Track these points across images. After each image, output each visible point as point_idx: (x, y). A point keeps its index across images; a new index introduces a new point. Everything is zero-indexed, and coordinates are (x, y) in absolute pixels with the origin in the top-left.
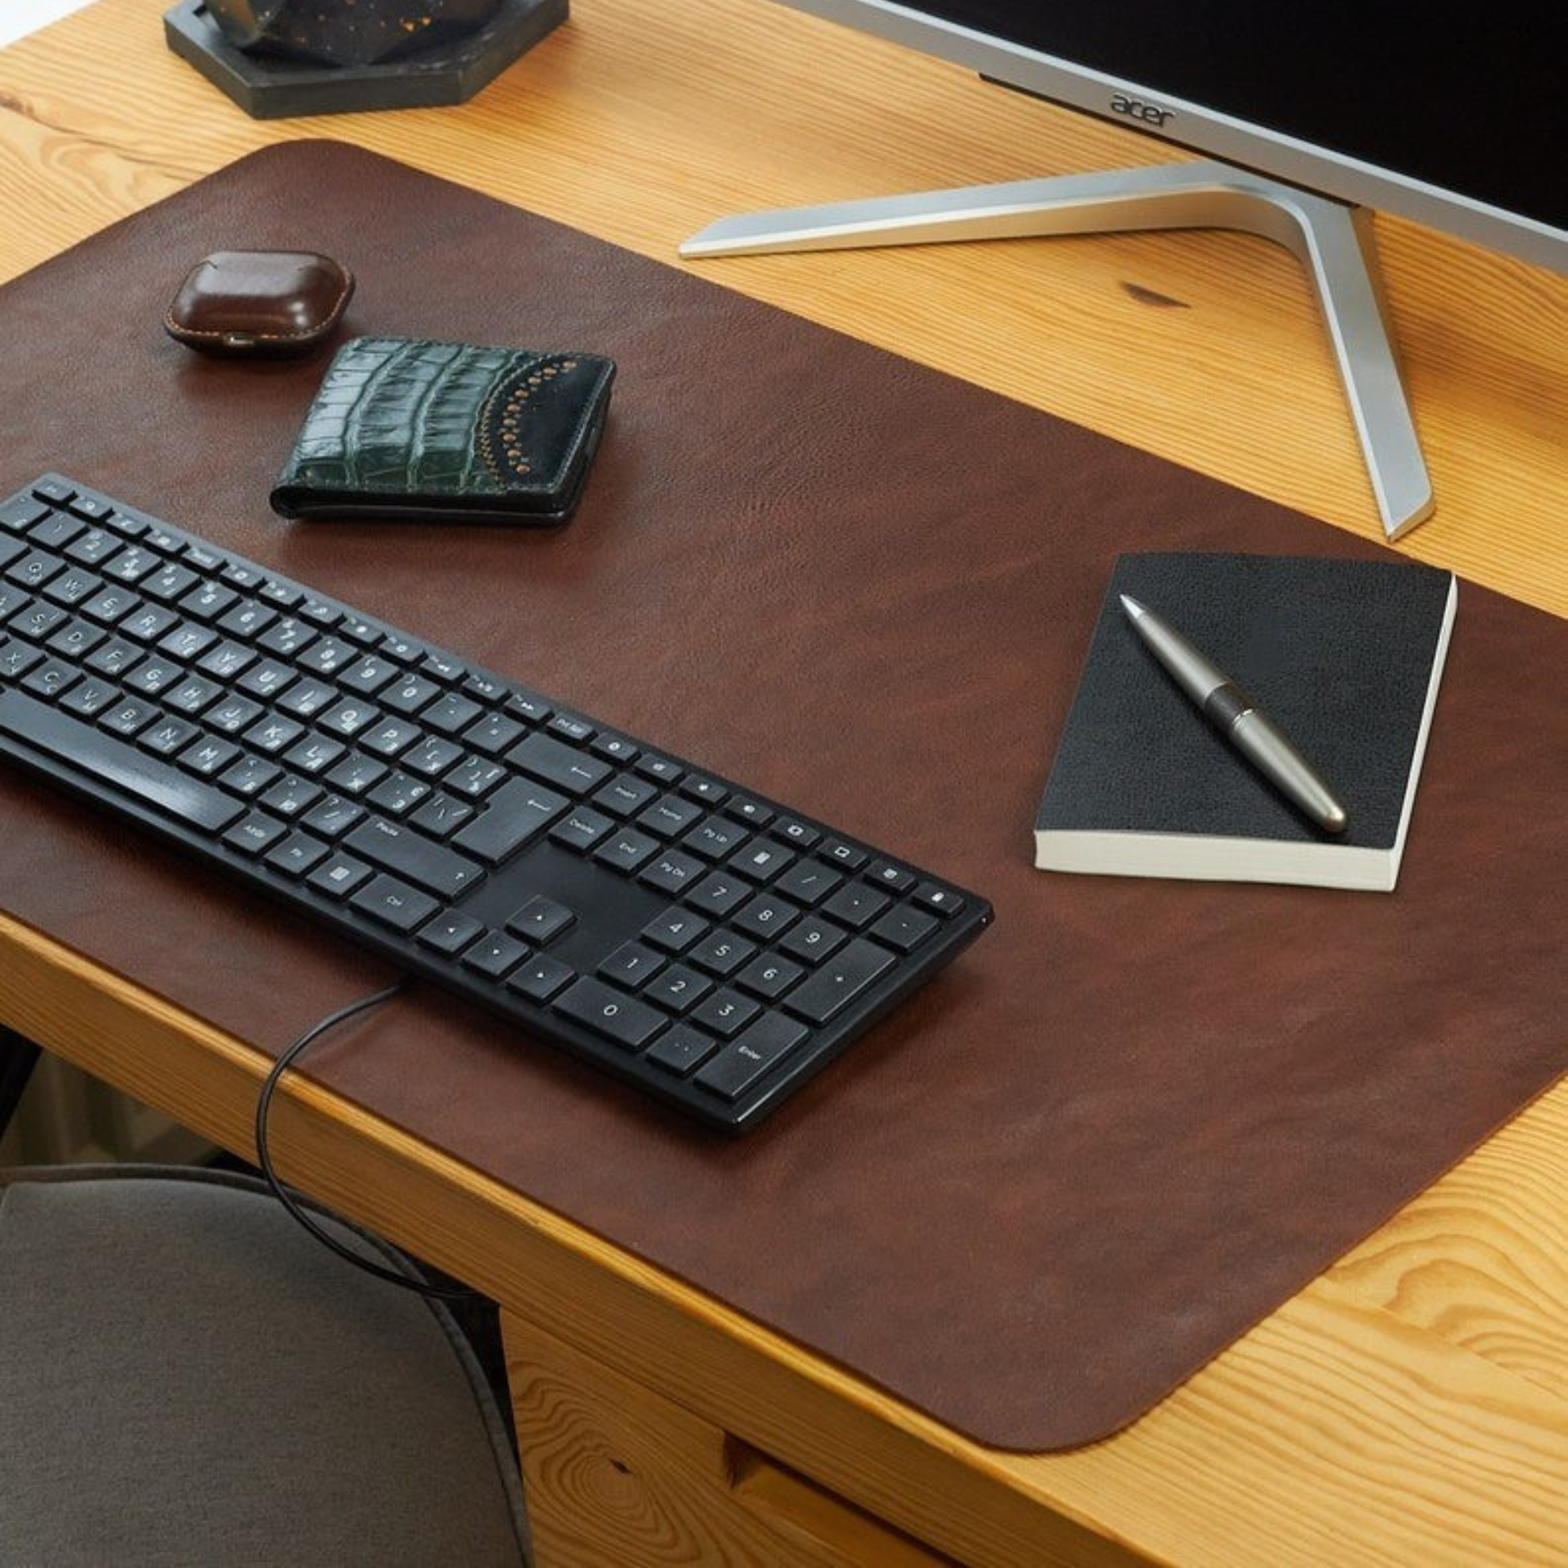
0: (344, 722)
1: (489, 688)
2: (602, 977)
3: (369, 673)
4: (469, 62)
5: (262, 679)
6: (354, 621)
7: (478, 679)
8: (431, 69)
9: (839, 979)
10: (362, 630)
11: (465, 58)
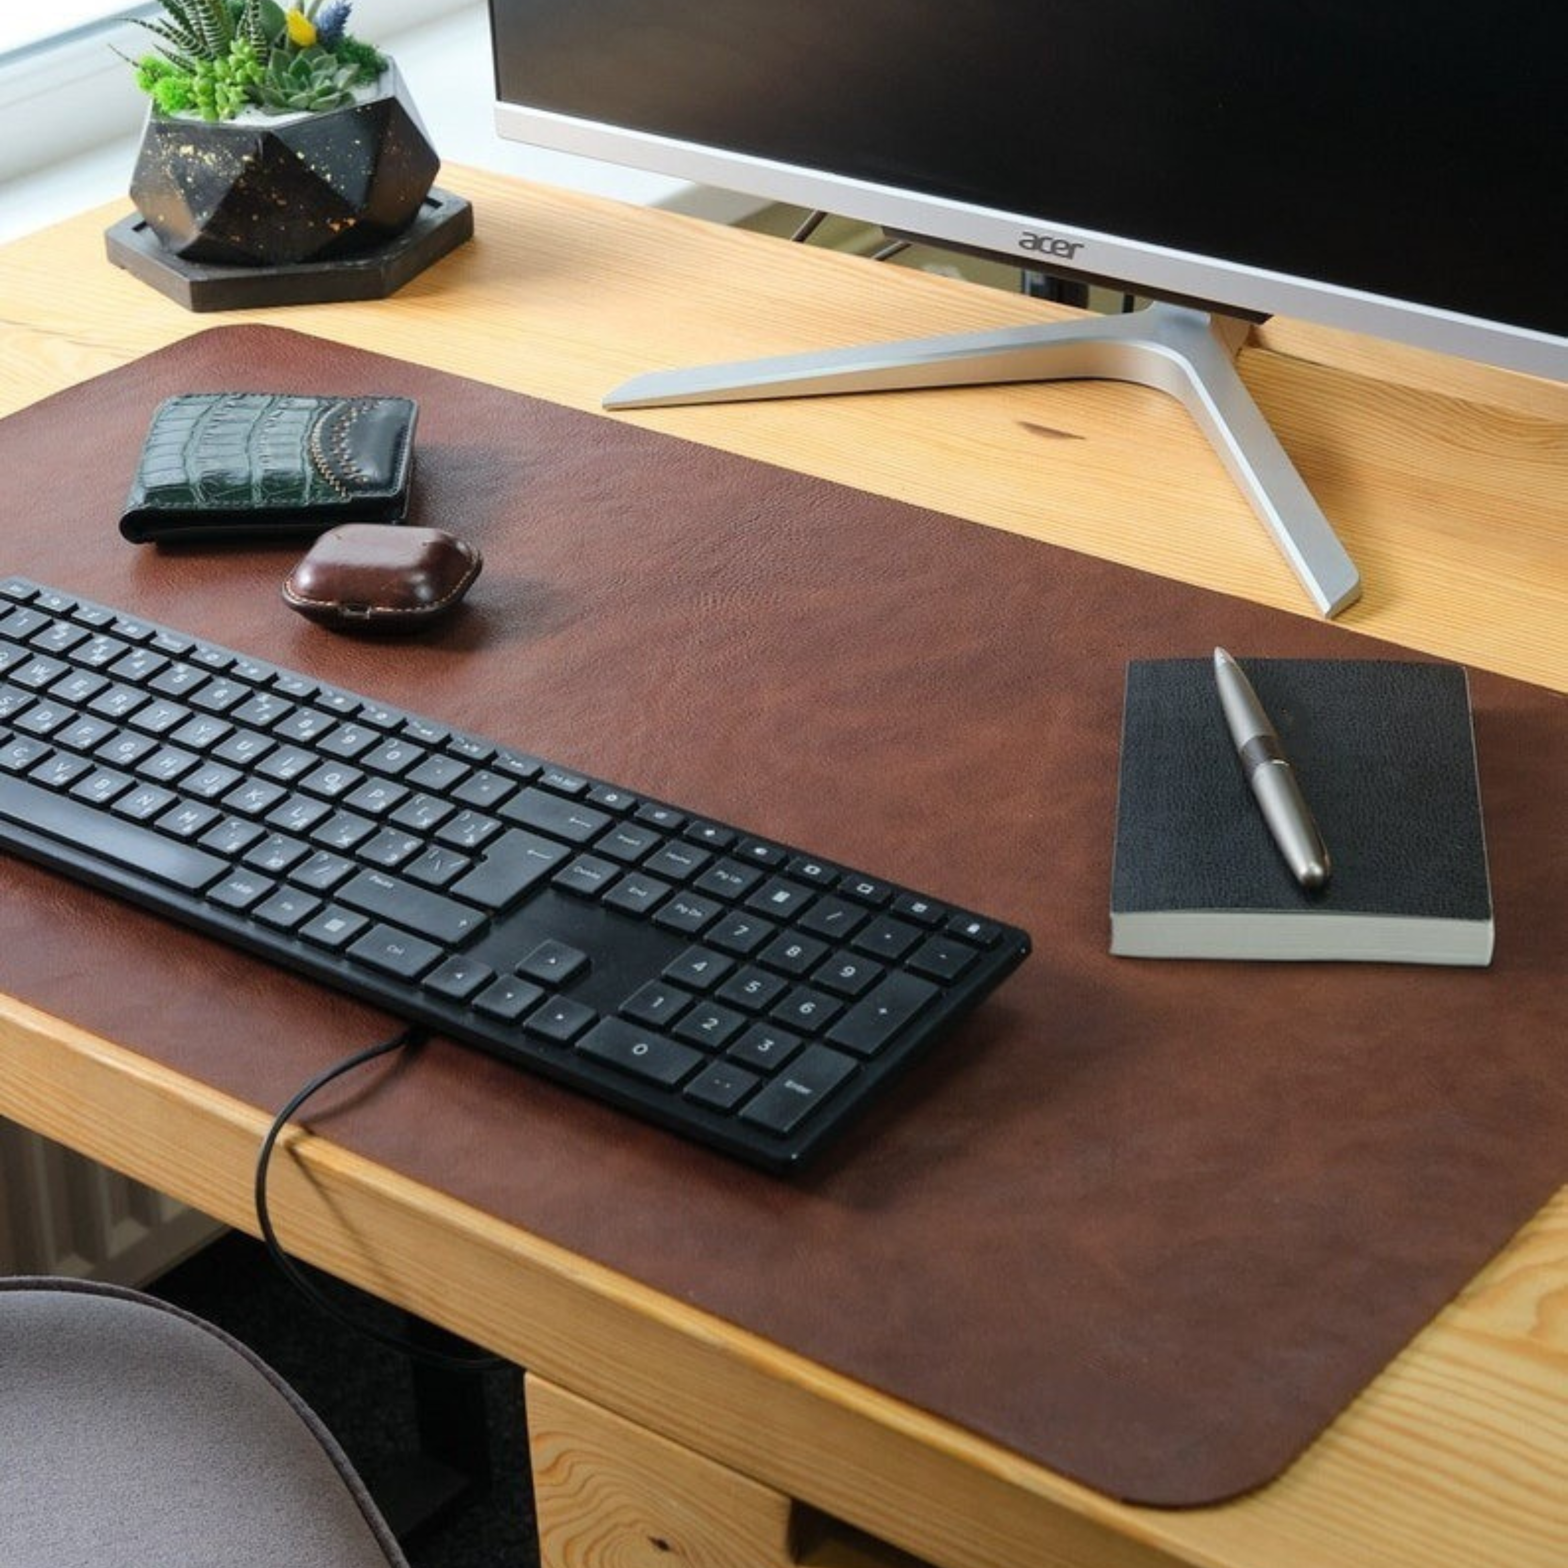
0: (327, 784)
1: (475, 749)
2: (626, 1017)
3: (350, 739)
4: (389, 262)
5: (239, 747)
6: (330, 694)
7: (463, 741)
8: (355, 266)
9: (883, 1011)
10: (339, 701)
11: (386, 258)
